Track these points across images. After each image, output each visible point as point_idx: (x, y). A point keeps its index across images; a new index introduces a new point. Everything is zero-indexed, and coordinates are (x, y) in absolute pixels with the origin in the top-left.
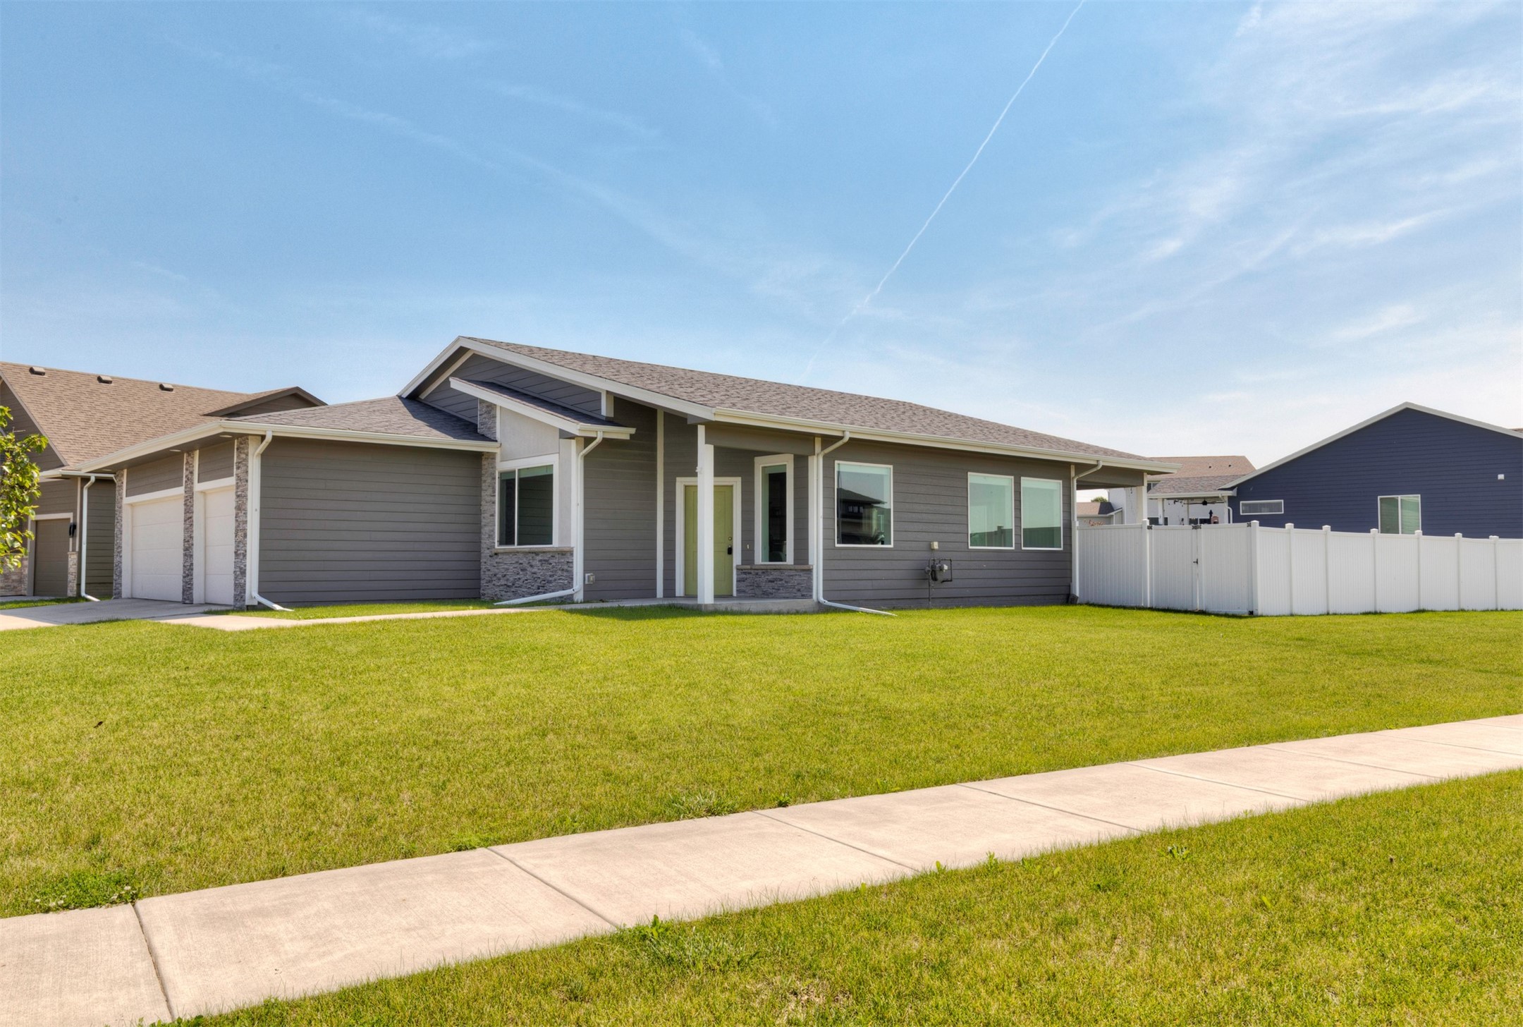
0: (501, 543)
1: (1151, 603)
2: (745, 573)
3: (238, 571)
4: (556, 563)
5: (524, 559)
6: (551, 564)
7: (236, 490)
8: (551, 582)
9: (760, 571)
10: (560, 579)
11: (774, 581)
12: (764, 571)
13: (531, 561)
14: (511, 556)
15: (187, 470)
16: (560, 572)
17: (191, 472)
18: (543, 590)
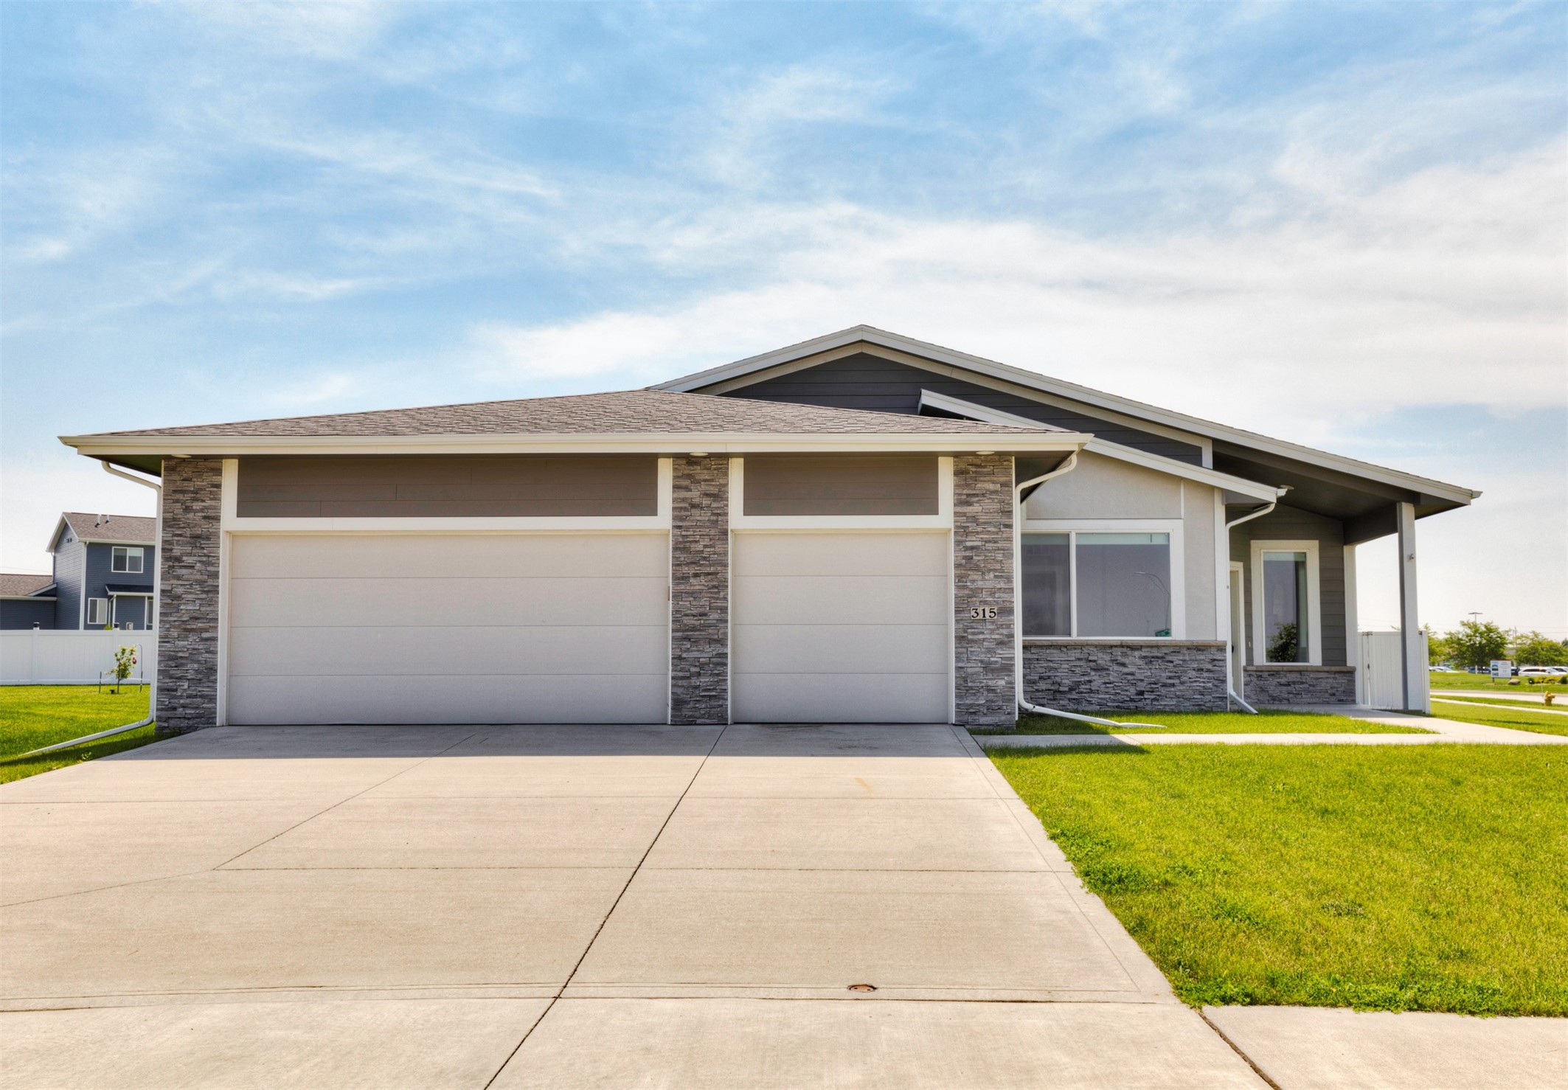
0: (1027, 631)
2: (1250, 676)
3: (974, 668)
4: (1184, 661)
5: (1100, 655)
6: (1172, 662)
7: (960, 538)
8: (1173, 685)
9: (1267, 673)
10: (1196, 681)
11: (1289, 685)
12: (1274, 673)
13: (1119, 658)
14: (1065, 650)
15: (687, 489)
16: (1194, 673)
17: (707, 495)
18: (1153, 697)
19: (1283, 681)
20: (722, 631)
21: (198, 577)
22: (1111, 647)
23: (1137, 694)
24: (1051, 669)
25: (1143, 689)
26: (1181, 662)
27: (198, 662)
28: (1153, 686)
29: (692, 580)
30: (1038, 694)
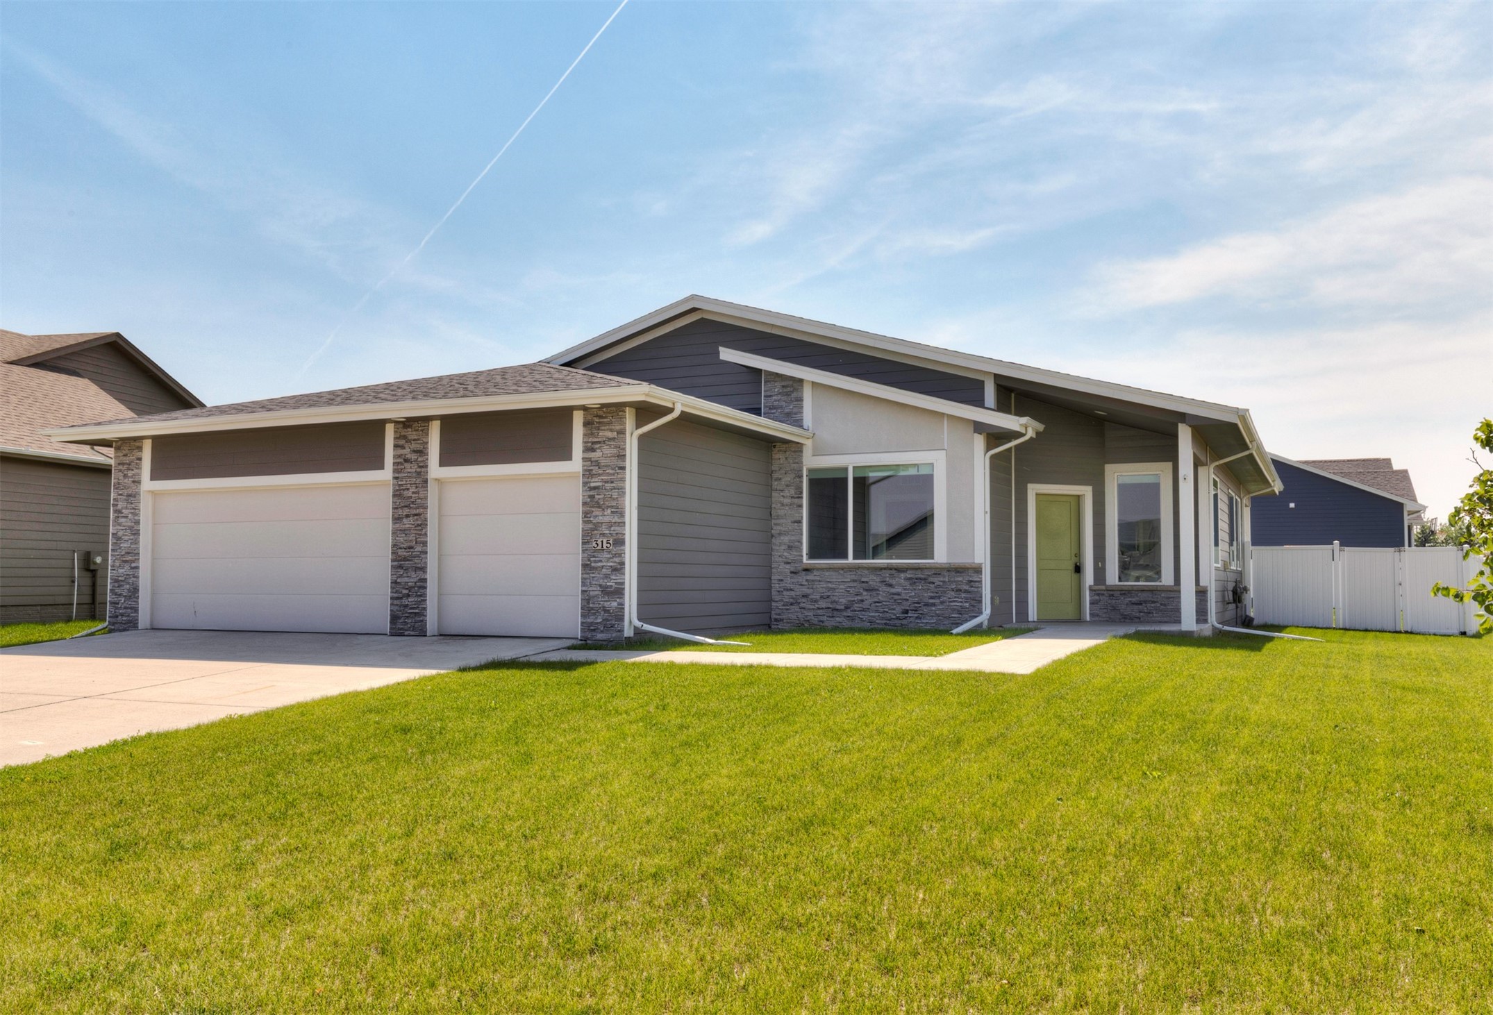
0: (812, 555)
1: (1344, 622)
2: (1098, 595)
3: (595, 591)
4: (944, 582)
5: (872, 577)
6: (934, 583)
7: (586, 480)
8: (934, 605)
9: (1119, 593)
10: (954, 601)
11: (1141, 604)
12: (1126, 592)
13: (888, 579)
14: (842, 572)
15: (403, 447)
16: (953, 593)
17: (415, 451)
18: (916, 615)
19: (1134, 600)
20: (424, 561)
21: (129, 524)
22: (881, 569)
23: (903, 613)
24: (830, 589)
25: (908, 608)
26: (941, 584)
27: (128, 583)
28: (916, 605)
29: (404, 520)
30: (820, 612)
